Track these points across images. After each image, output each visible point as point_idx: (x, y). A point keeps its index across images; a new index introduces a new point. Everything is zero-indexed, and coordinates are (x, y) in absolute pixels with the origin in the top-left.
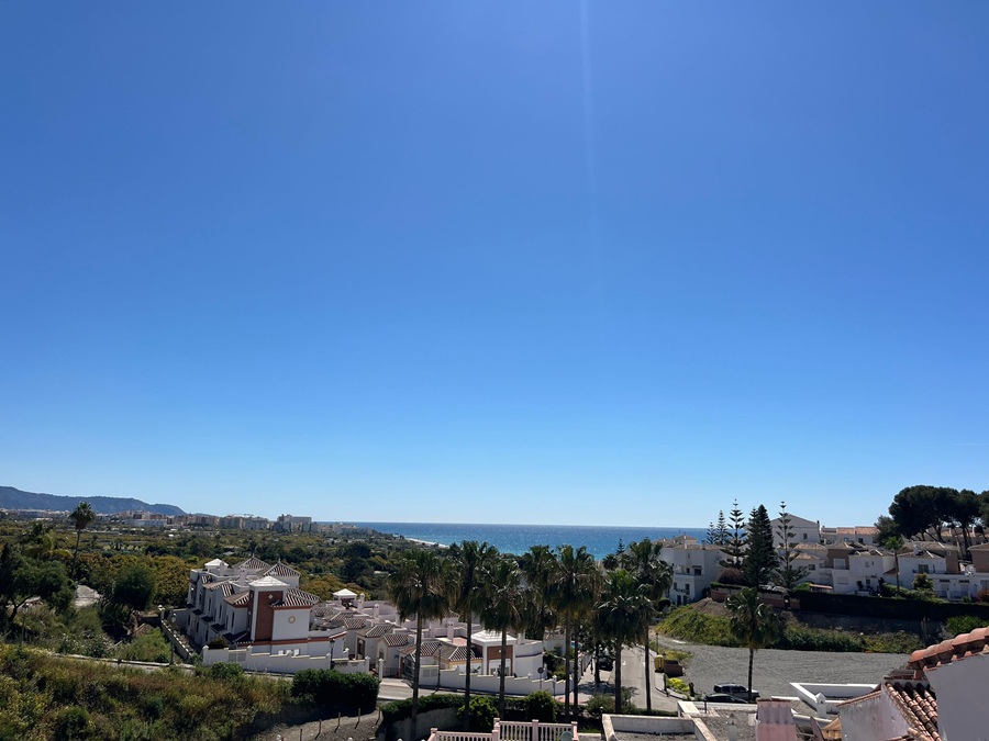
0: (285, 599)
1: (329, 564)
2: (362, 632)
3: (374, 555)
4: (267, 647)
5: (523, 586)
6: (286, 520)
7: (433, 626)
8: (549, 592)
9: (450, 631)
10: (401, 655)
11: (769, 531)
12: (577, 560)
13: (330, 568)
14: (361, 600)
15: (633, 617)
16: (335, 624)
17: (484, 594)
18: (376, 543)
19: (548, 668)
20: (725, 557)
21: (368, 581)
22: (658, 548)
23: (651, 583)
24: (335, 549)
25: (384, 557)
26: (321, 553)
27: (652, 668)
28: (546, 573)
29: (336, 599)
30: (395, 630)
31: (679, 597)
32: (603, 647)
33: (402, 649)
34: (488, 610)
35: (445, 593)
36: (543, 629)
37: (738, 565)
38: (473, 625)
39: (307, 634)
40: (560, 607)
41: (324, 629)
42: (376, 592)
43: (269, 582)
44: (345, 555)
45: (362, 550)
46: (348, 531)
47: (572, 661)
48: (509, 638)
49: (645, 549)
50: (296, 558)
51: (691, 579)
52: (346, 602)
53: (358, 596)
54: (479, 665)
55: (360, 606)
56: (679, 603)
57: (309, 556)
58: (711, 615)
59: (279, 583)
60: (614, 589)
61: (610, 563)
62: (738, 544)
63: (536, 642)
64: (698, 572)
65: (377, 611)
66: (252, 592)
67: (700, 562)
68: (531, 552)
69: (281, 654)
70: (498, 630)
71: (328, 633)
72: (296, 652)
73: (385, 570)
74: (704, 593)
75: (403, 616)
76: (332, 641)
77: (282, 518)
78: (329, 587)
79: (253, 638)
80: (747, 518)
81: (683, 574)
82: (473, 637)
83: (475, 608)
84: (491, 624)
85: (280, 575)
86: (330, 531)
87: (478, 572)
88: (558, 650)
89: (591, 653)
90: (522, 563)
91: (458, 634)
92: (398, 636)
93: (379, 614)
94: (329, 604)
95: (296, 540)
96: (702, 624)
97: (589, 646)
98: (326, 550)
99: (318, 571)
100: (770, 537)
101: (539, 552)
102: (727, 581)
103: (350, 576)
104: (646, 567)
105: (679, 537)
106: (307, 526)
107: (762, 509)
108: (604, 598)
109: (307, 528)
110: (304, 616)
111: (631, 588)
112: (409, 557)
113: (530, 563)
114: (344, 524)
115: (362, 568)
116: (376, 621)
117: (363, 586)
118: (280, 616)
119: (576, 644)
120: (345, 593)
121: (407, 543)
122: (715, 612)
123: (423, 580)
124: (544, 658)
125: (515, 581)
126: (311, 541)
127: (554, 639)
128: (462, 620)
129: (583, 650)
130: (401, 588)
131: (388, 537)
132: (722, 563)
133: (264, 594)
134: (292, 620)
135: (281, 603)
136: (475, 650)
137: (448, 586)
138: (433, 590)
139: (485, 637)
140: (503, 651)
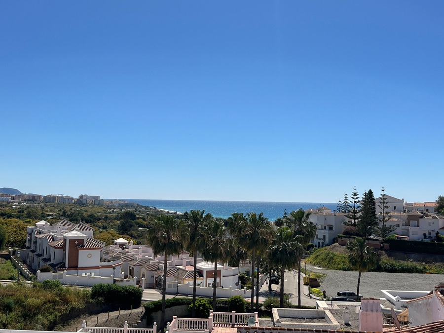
0: (85, 243)
1: (111, 224)
2: (132, 263)
3: (138, 218)
4: (75, 271)
5: (228, 236)
6: (84, 198)
7: (174, 259)
8: (242, 240)
9: (184, 262)
10: (155, 276)
11: (374, 205)
12: (258, 221)
13: (112, 226)
14: (131, 244)
15: (292, 253)
16: (116, 258)
17: (204, 241)
18: (140, 211)
19: (242, 283)
20: (347, 220)
21: (134, 234)
22: (308, 215)
23: (303, 234)
24: (114, 215)
25: (144, 219)
26: (106, 217)
27: (302, 282)
28: (240, 229)
29: (116, 244)
30: (151, 261)
31: (319, 243)
32: (274, 271)
33: (155, 272)
34: (207, 250)
35: (181, 240)
36: (239, 261)
37: (354, 225)
38: (197, 259)
39: (99, 264)
40: (248, 249)
41: (109, 261)
42: (139, 240)
43: (75, 234)
44: (121, 218)
45: (131, 216)
46: (122, 204)
47: (255, 279)
48: (219, 266)
49: (300, 215)
50: (91, 220)
51: (326, 233)
52: (122, 246)
53: (129, 243)
54: (201, 281)
55: (130, 248)
56: (319, 246)
57: (99, 219)
58: (338, 253)
59: (81, 235)
60: (281, 238)
61: (279, 223)
62: (355, 212)
63: (234, 268)
64: (331, 228)
65: (140, 251)
66: (65, 240)
67: (332, 222)
68: (232, 217)
69: (84, 275)
70: (212, 261)
71: (111, 263)
72: (93, 274)
73: (145, 227)
74: (334, 241)
75: (156, 253)
76: (114, 268)
77: (81, 197)
78: (111, 237)
79: (67, 266)
80: (361, 197)
81: (322, 229)
82: (198, 265)
83: (199, 248)
84: (207, 258)
85: (82, 229)
86: (111, 204)
87: (201, 228)
88: (247, 273)
89: (267, 274)
90: (226, 223)
91: (189, 264)
92: (153, 265)
93: (142, 253)
94: (112, 247)
95: (90, 210)
96: (332, 258)
97: (265, 271)
98: (109, 215)
99: (104, 228)
100: (374, 208)
101: (237, 217)
102: (348, 234)
103: (124, 230)
104: (300, 225)
105: (320, 208)
106: (97, 202)
107: (370, 192)
108: (274, 243)
109: (97, 203)
110: (97, 254)
111: (290, 237)
112: (159, 219)
113: (232, 223)
114: (120, 200)
115: (131, 226)
116: (140, 256)
117: (132, 236)
118: (82, 253)
119: (258, 269)
120: (121, 240)
121: (158, 211)
122: (340, 251)
123: (168, 232)
124: (239, 277)
125: (223, 233)
126: (100, 210)
127: (245, 266)
128: (191, 256)
129: (262, 272)
130: (154, 237)
131: (147, 208)
132: (345, 223)
133: (72, 241)
134: (90, 256)
135: (83, 246)
136: (199, 273)
137: (183, 237)
138: (174, 238)
139: (205, 265)
140: (216, 273)
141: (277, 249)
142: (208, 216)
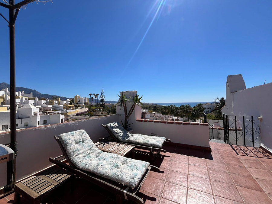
1: (151, 109)
2: (157, 117)
5: (180, 110)
7: (167, 116)
8: (184, 111)
11: (224, 101)
12: (188, 106)
15: (198, 114)
16: (153, 116)
17: (174, 112)
18: (157, 106)
20: (216, 106)
21: (157, 111)
24: (151, 107)
25: (158, 108)
28: (183, 109)
31: (207, 112)
34: (175, 114)
36: (183, 117)
37: (218, 107)
38: (173, 116)
39: (150, 117)
40: (186, 114)
42: (158, 112)
43: (144, 111)
44: (153, 108)
45: (155, 107)
46: (153, 105)
48: (178, 118)
49: (200, 105)
50: (147, 108)
51: (209, 110)
52: (154, 114)
55: (156, 114)
57: (148, 108)
58: (213, 115)
59: (145, 111)
60: (194, 111)
61: (194, 107)
62: (218, 104)
63: (182, 119)
64: (210, 108)
66: (142, 112)
67: (211, 107)
73: (159, 110)
74: (211, 112)
75: (163, 115)
76: (153, 118)
78: (151, 112)
79: (143, 118)
80: (220, 99)
82: (173, 118)
83: (173, 114)
84: (175, 116)
85: (145, 110)
86: (151, 105)
90: (179, 108)
91: (170, 118)
92: (162, 117)
93: (160, 115)
94: (152, 114)
95: (146, 106)
96: (210, 117)
99: (149, 110)
100: (225, 102)
101: (182, 106)
102: (216, 110)
103: (154, 110)
104: (200, 108)
105: (207, 103)
106: (147, 104)
107: (223, 98)
108: (193, 112)
110: (149, 115)
111: (197, 111)
113: (181, 108)
115: (156, 109)
117: (156, 112)
118: (146, 115)
120: (154, 112)
121: (161, 106)
122: (213, 114)
123: (165, 110)
124: (184, 121)
125: (178, 110)
126: (148, 106)
127: (185, 118)
128: (171, 116)
129: (190, 120)
130: (162, 111)
131: (159, 105)
132: (215, 107)
133: (144, 112)
134: (148, 116)
135: (146, 113)
136: (173, 120)
137: (169, 111)
138: (167, 111)
139: (175, 118)
140: (177, 120)
141: (193, 114)
142: (174, 106)
